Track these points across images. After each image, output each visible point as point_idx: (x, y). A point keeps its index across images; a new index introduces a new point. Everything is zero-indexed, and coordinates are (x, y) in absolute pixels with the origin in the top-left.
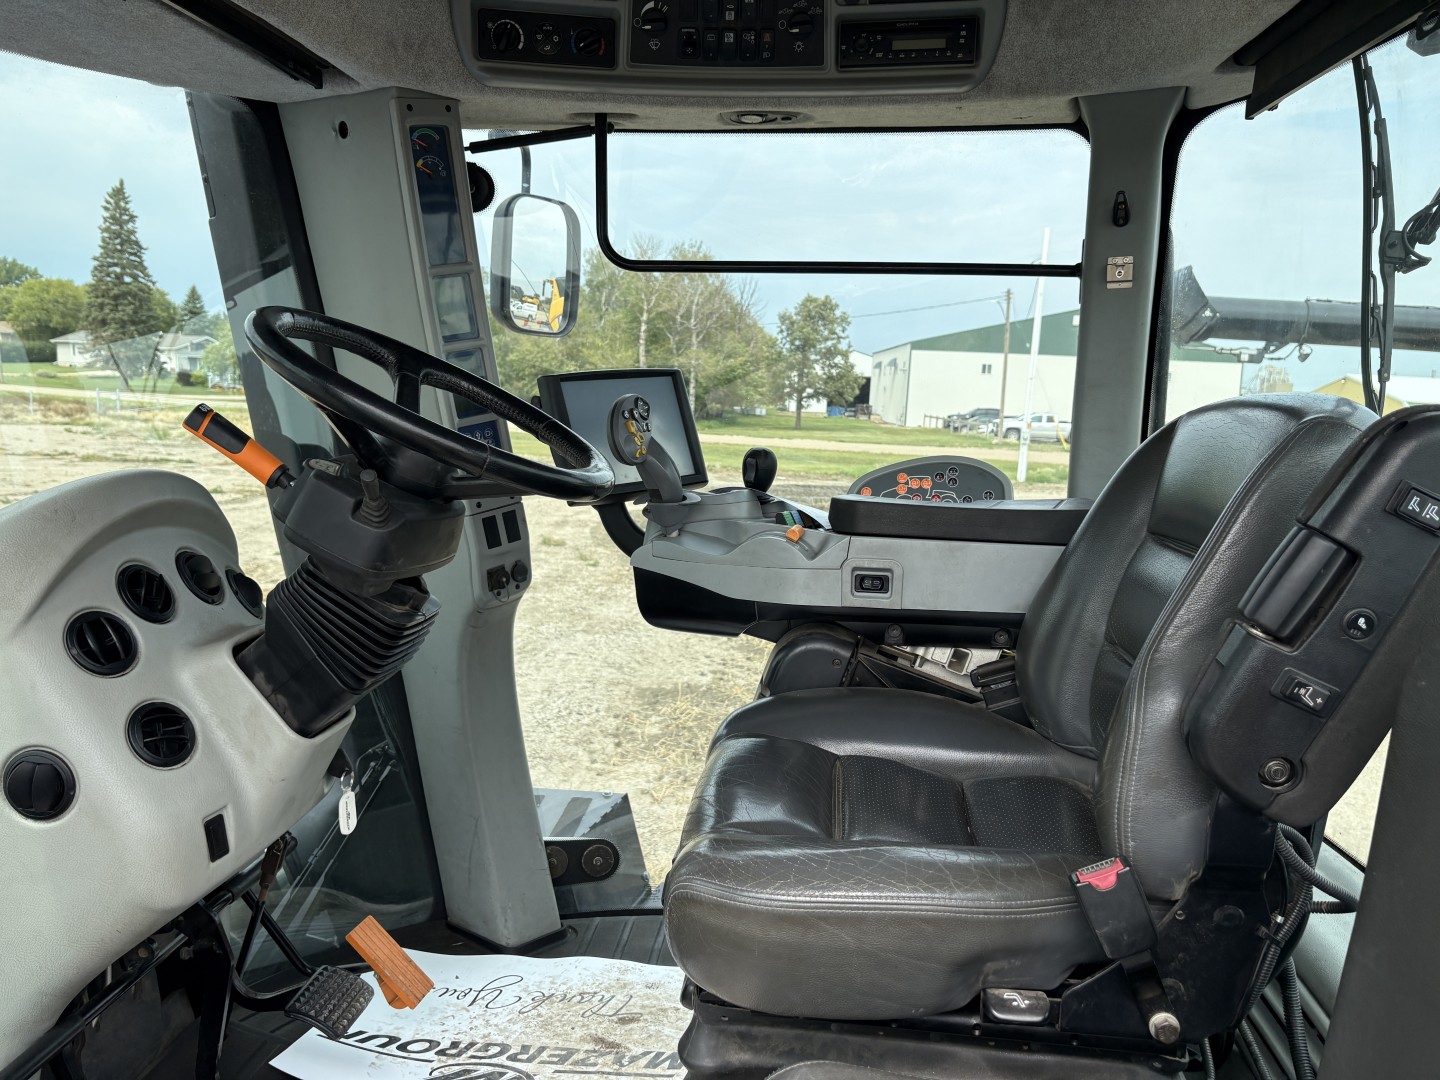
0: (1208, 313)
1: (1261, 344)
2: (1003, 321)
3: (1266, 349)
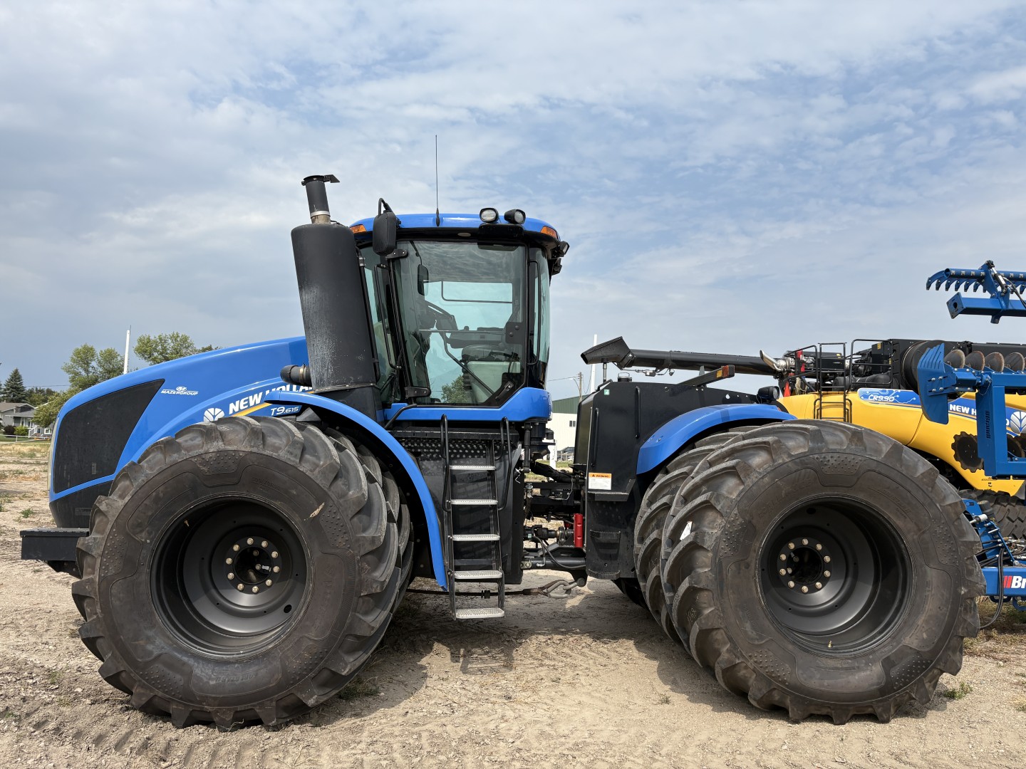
0: (630, 355)
1: (654, 369)
3: (656, 371)
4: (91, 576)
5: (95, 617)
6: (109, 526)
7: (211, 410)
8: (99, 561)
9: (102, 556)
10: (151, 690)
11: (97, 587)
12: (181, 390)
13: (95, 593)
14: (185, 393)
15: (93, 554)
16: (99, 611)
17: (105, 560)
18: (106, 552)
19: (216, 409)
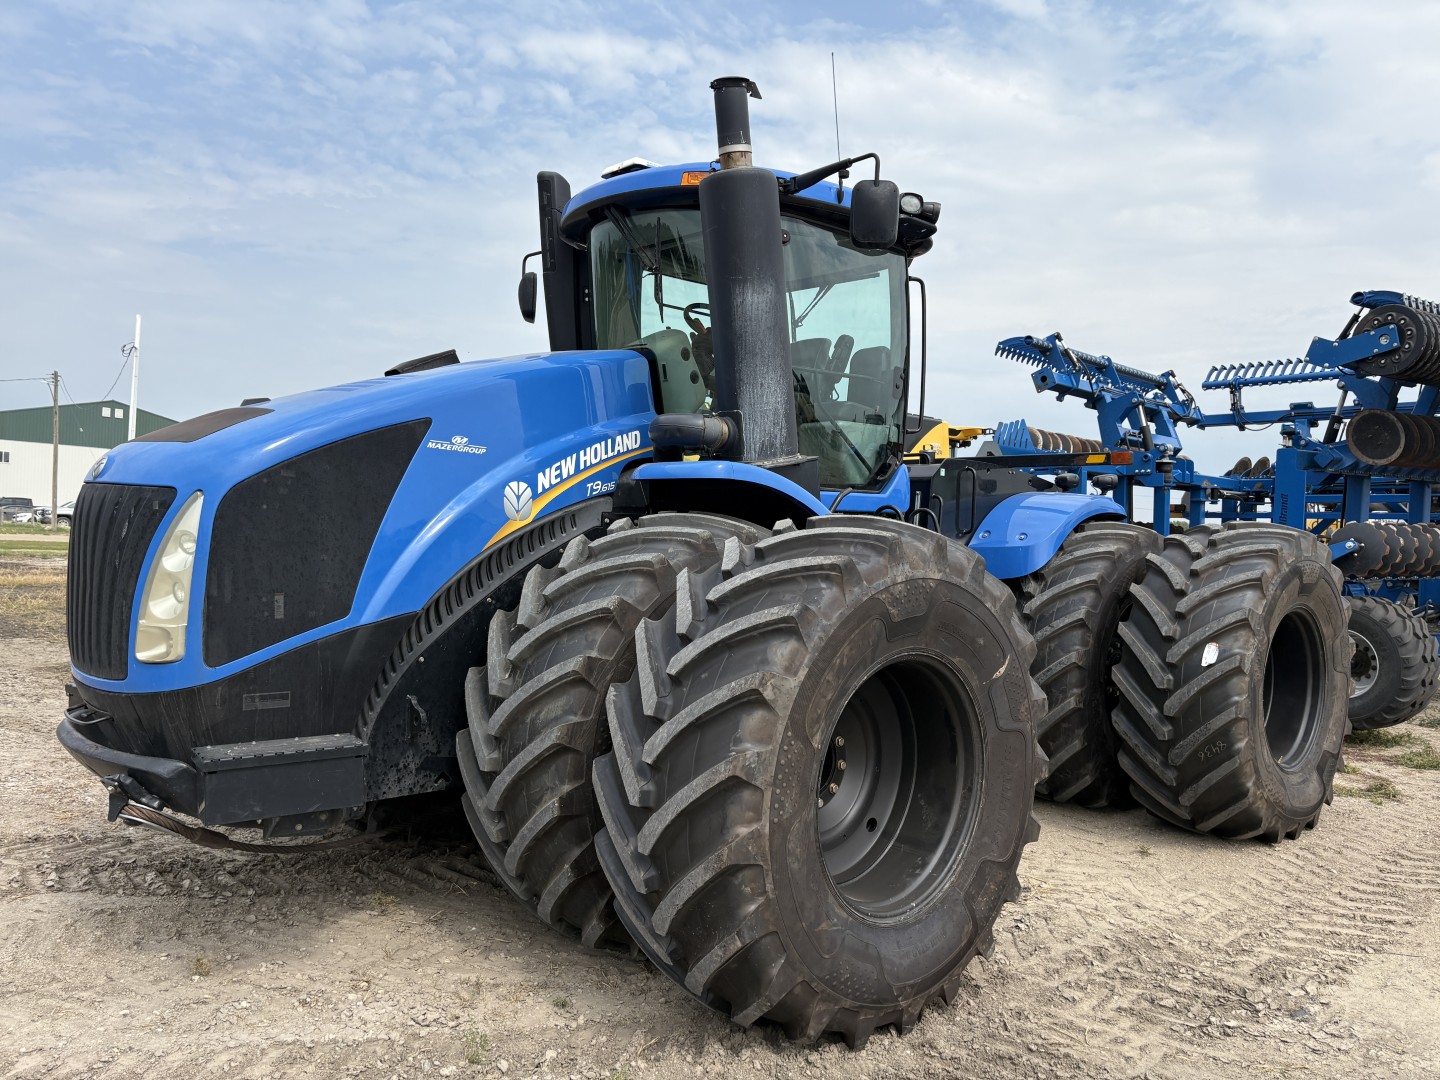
2: (52, 405)
4: (754, 827)
5: (761, 900)
6: (781, 728)
7: (514, 484)
8: (768, 796)
9: (775, 784)
10: (836, 1001)
11: (767, 844)
12: (459, 443)
13: (763, 856)
14: (466, 449)
15: (758, 783)
16: (769, 887)
17: (778, 791)
18: (780, 776)
19: (521, 483)
